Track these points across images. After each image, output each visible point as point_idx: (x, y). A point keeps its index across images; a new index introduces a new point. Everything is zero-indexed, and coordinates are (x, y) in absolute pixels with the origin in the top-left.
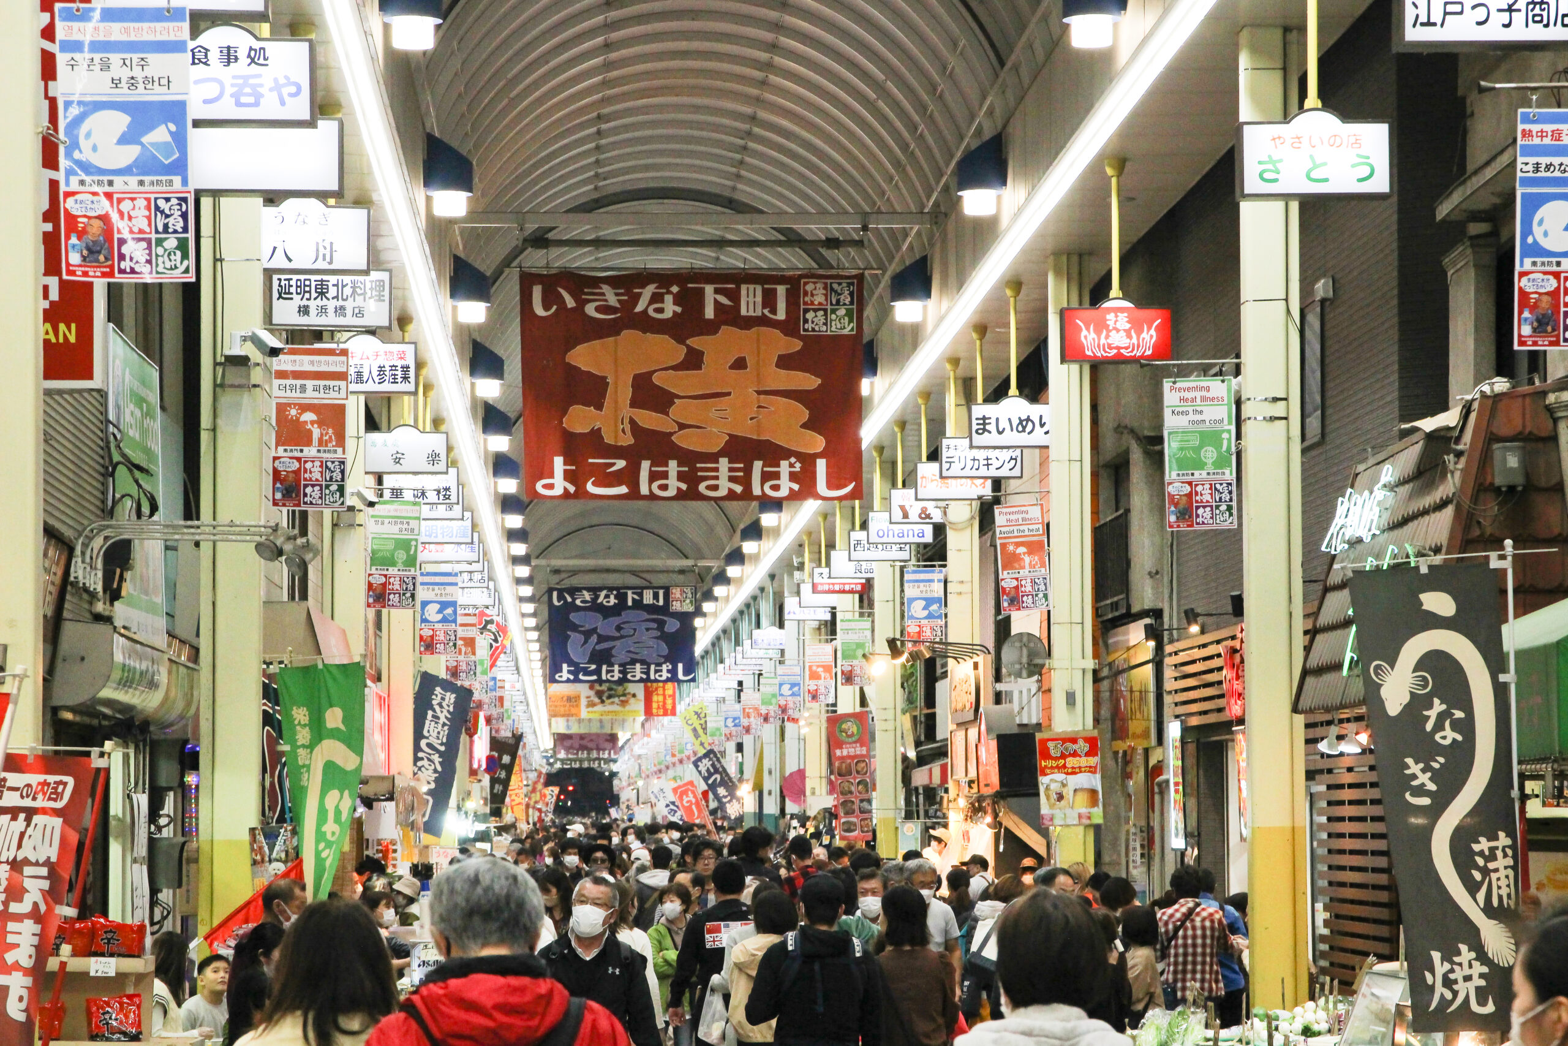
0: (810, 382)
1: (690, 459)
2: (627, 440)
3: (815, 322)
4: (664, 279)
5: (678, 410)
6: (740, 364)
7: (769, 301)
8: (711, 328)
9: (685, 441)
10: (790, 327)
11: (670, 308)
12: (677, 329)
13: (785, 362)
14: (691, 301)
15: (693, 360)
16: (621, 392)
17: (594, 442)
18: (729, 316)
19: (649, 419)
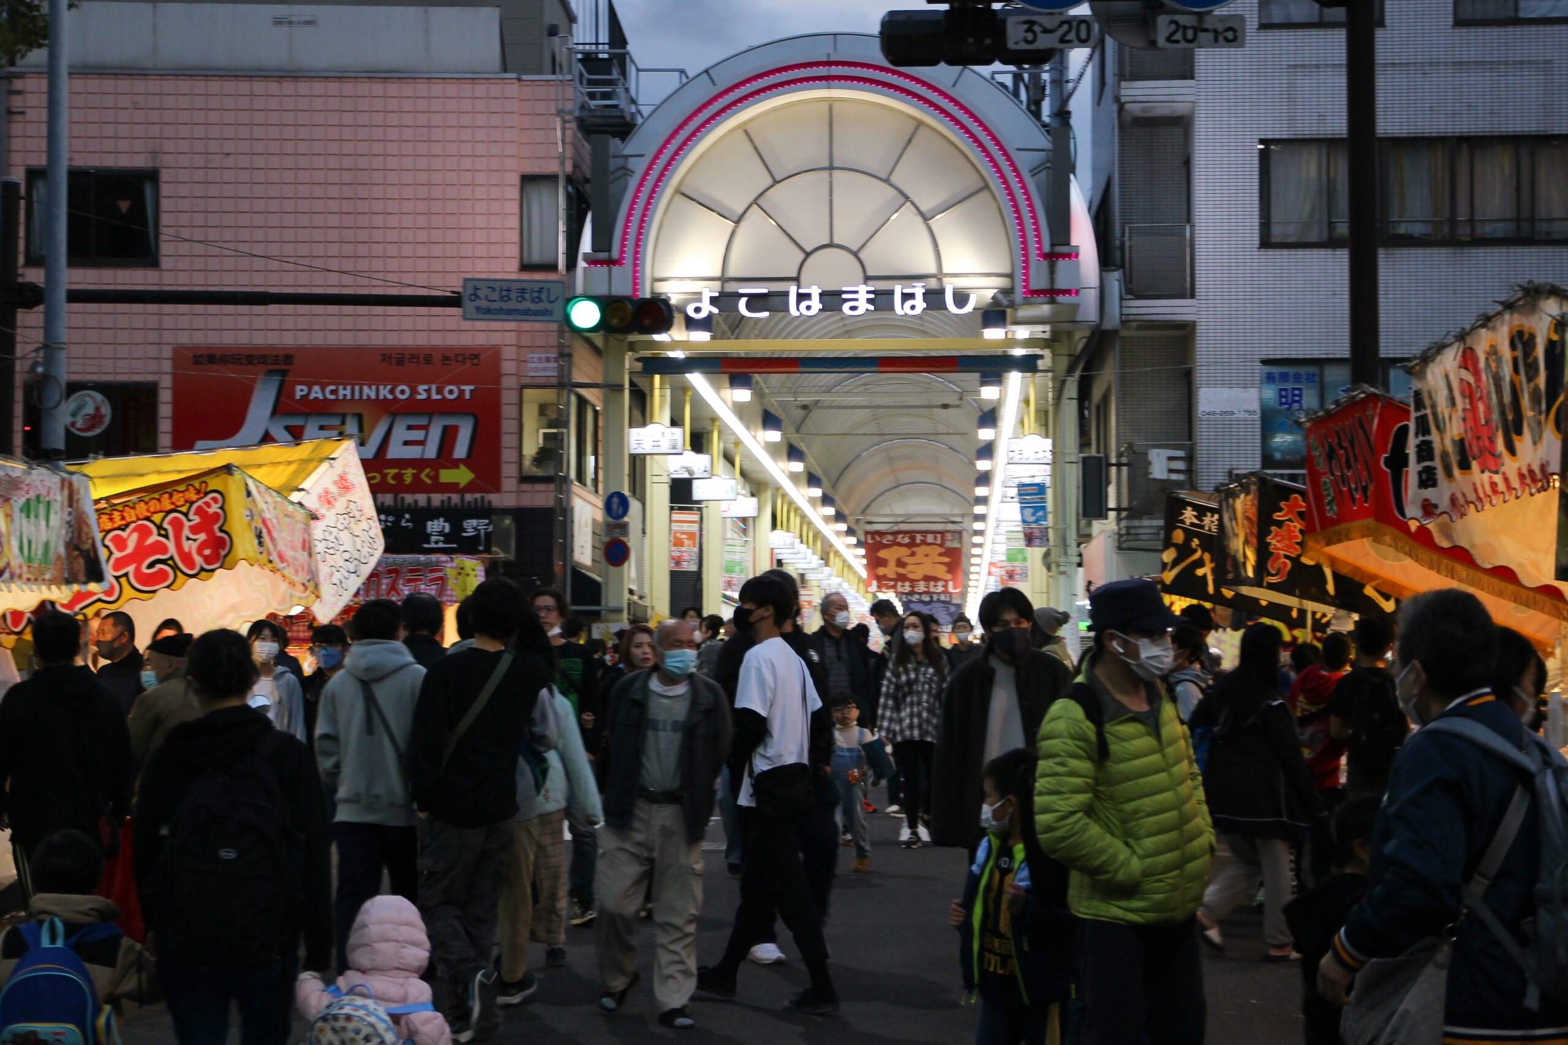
0: (946, 560)
1: (912, 581)
2: (894, 576)
3: (949, 544)
4: (905, 532)
5: (909, 568)
6: (927, 555)
7: (935, 538)
8: (918, 545)
9: (911, 576)
10: (941, 545)
11: (907, 540)
12: (908, 546)
13: (941, 555)
14: (913, 538)
15: (913, 554)
16: (892, 564)
17: (885, 578)
18: (924, 542)
19: (901, 570)
